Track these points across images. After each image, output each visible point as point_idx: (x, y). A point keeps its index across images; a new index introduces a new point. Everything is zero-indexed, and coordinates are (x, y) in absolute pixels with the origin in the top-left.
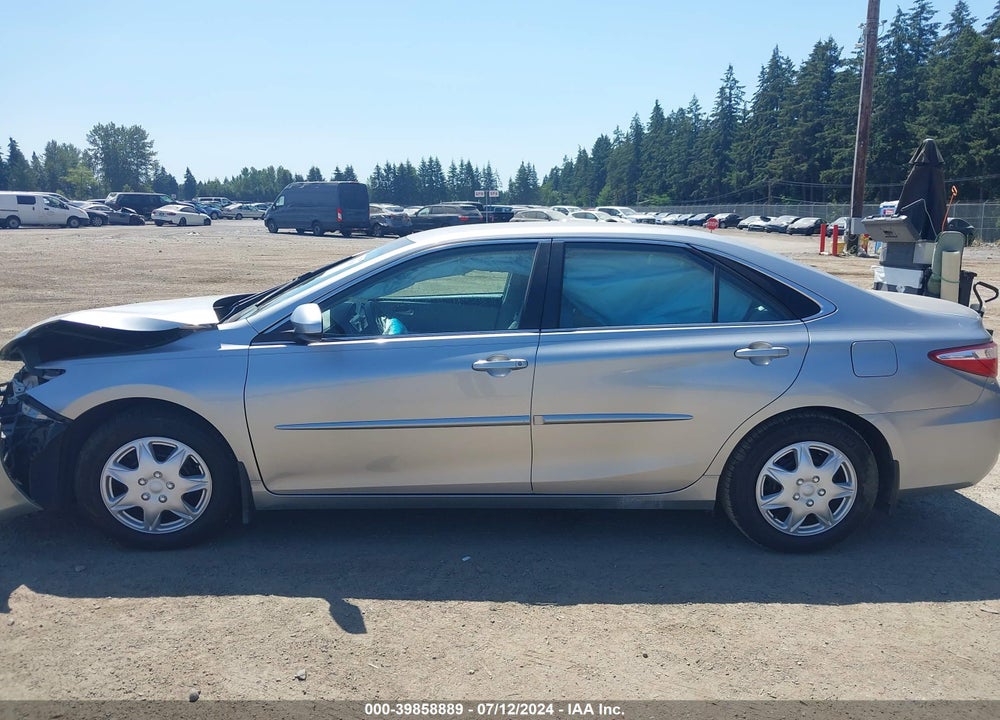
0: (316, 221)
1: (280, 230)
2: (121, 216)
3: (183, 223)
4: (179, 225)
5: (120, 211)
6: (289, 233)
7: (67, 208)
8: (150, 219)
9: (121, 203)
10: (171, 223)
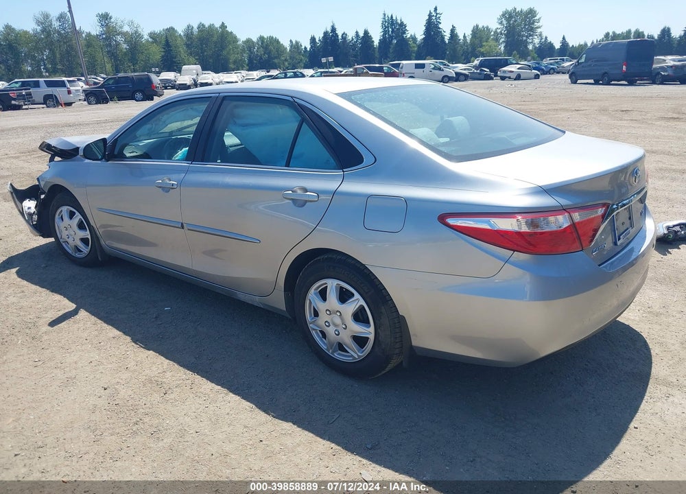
0: (606, 73)
1: (579, 81)
2: (480, 74)
3: (518, 78)
4: (515, 80)
5: (478, 71)
6: (587, 83)
7: (443, 70)
8: (496, 76)
9: (482, 65)
10: (510, 78)
